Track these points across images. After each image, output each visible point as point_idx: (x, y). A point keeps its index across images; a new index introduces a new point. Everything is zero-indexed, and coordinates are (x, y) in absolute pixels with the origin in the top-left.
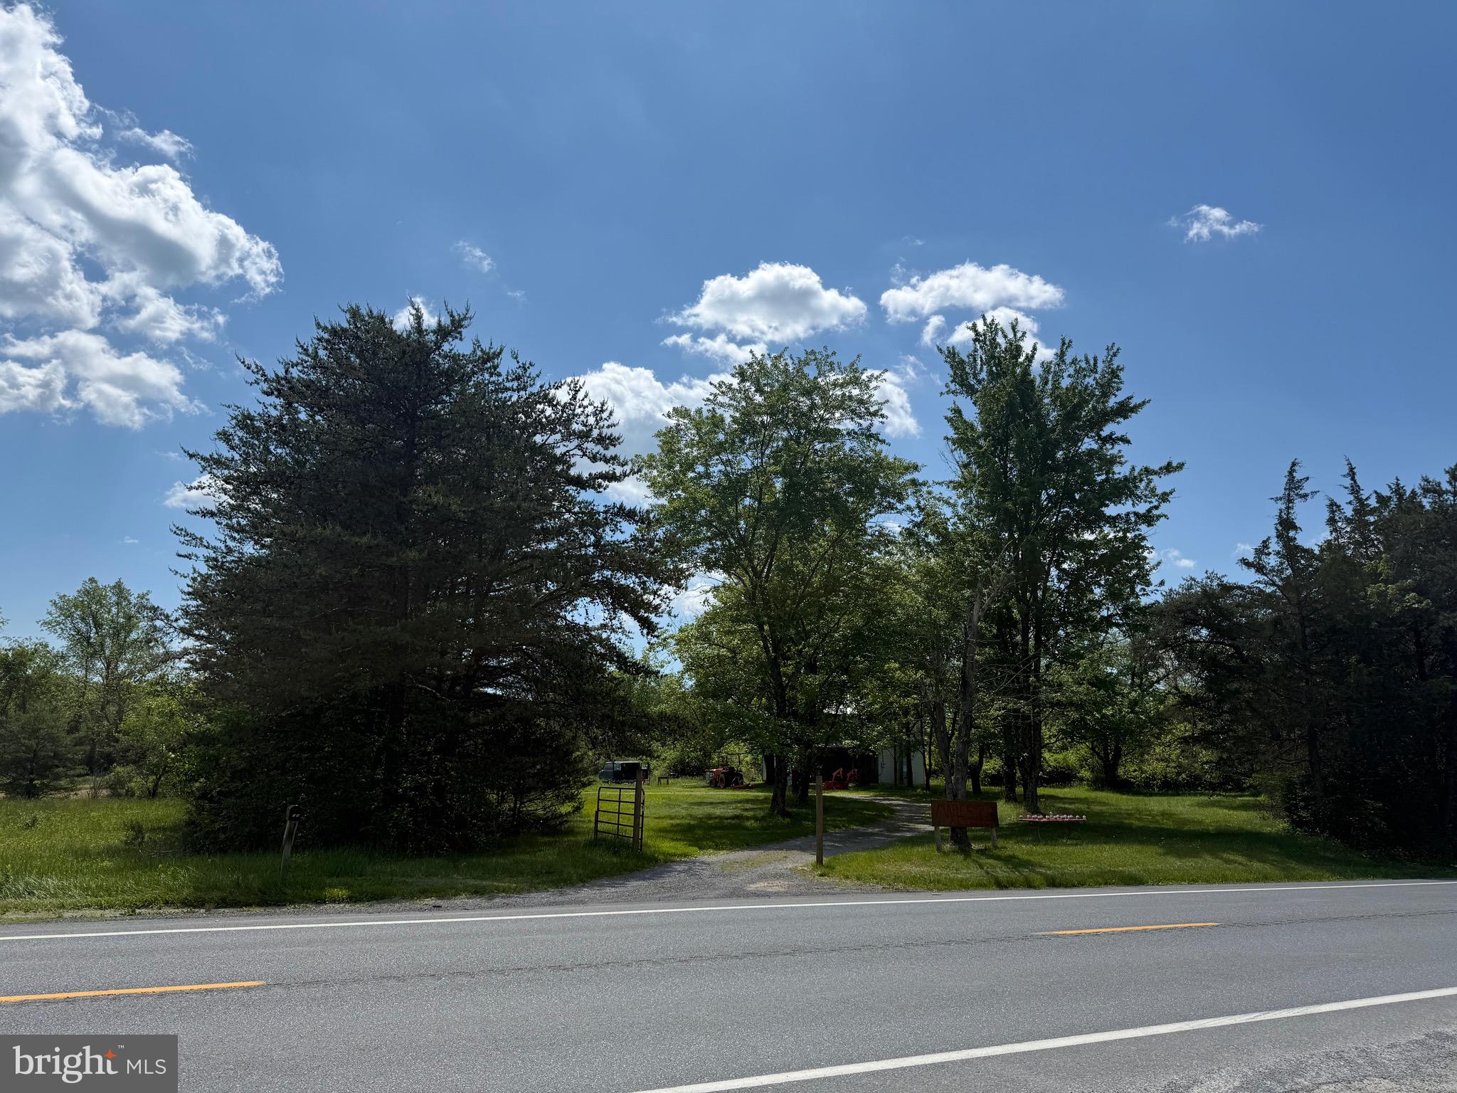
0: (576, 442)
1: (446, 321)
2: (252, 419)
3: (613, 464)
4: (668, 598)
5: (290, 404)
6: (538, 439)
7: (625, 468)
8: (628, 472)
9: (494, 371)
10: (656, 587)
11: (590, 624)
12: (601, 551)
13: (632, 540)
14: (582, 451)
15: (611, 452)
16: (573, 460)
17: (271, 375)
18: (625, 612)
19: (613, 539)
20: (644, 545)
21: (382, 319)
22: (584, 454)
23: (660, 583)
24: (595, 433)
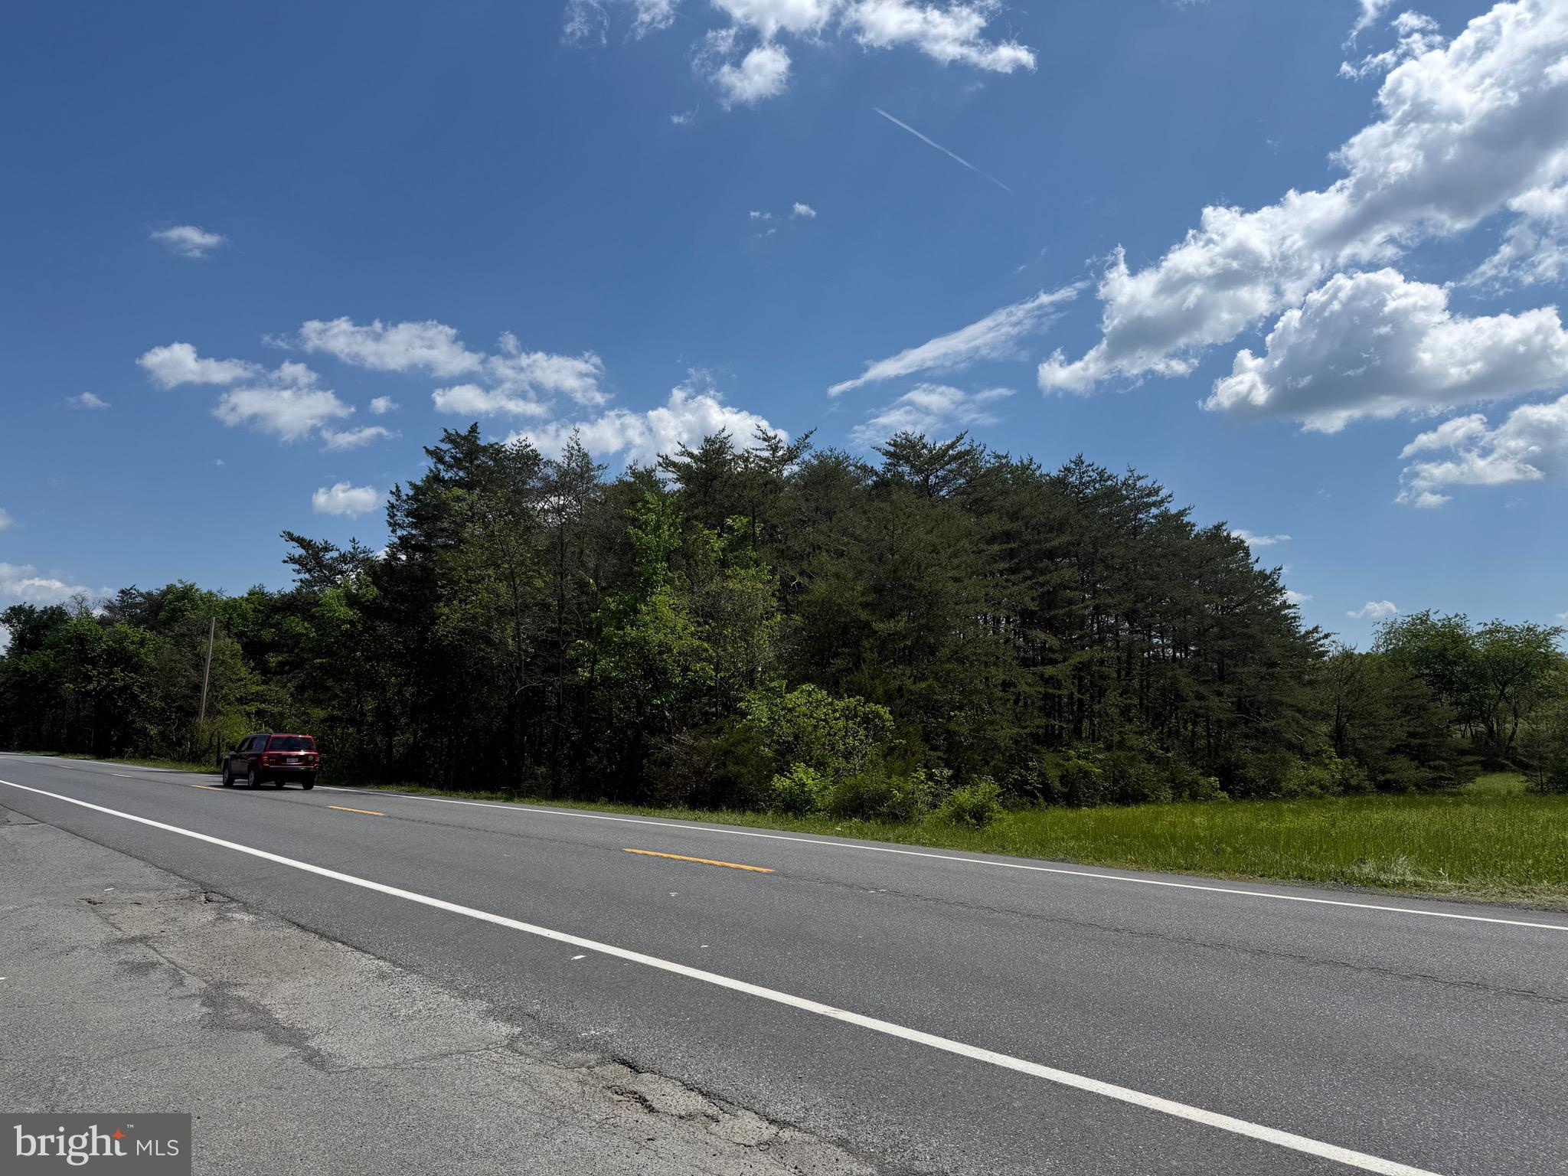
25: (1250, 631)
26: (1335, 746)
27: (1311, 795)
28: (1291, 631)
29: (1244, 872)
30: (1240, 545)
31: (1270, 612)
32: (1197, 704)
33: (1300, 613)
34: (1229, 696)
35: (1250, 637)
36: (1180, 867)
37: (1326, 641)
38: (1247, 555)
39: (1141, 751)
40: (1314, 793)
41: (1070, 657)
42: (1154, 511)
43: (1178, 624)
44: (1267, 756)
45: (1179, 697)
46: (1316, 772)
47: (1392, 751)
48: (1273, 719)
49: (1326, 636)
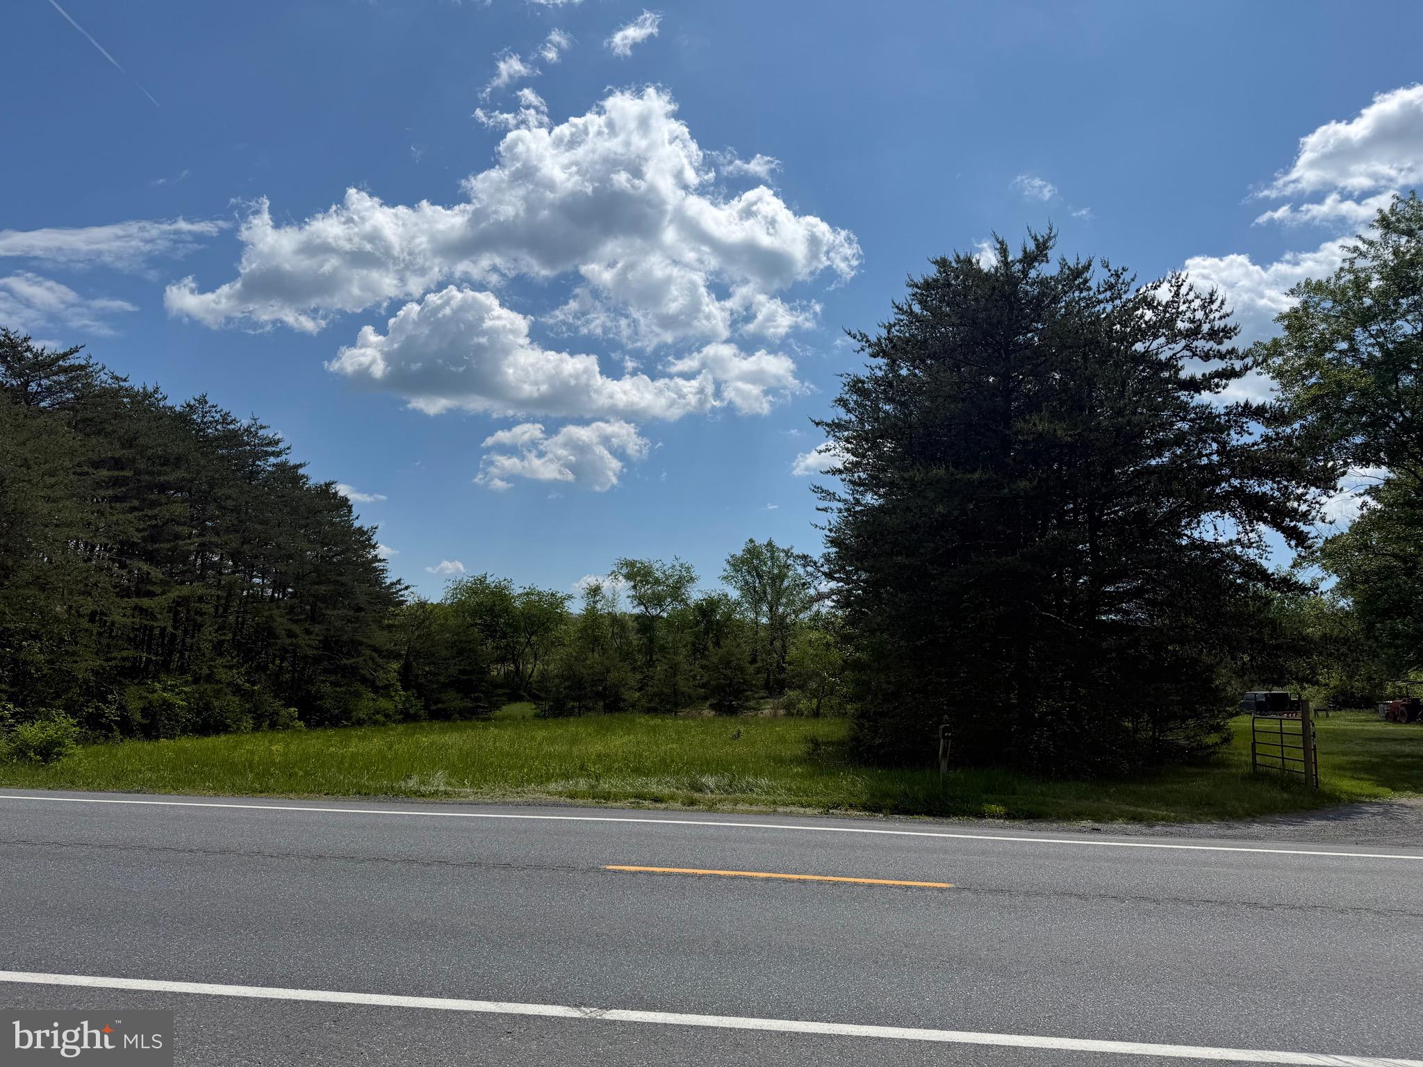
0: (1183, 343)
1: (1031, 246)
2: (863, 382)
3: (1231, 359)
4: (1317, 502)
5: (894, 361)
6: (1139, 347)
7: (1246, 360)
8: (1250, 365)
9: (1084, 286)
10: (1300, 491)
11: (1221, 540)
12: (1227, 457)
13: (1263, 441)
14: (1191, 351)
15: (1226, 346)
16: (1180, 364)
17: (873, 339)
18: (1264, 523)
19: (1239, 443)
20: (1280, 445)
21: (969, 261)
22: (1194, 354)
23: (1305, 487)
24: (1206, 328)
25: (343, 579)
26: (400, 681)
27: (375, 723)
28: (378, 582)
29: (312, 791)
30: (345, 501)
31: (363, 564)
32: (288, 641)
33: (388, 567)
34: (317, 635)
35: (343, 584)
36: (254, 791)
37: (406, 592)
38: (350, 511)
39: (229, 684)
40: (379, 721)
41: (169, 591)
42: (272, 460)
43: (282, 567)
44: (343, 689)
45: (272, 634)
46: (384, 703)
47: (445, 686)
48: (353, 657)
49: (407, 588)
